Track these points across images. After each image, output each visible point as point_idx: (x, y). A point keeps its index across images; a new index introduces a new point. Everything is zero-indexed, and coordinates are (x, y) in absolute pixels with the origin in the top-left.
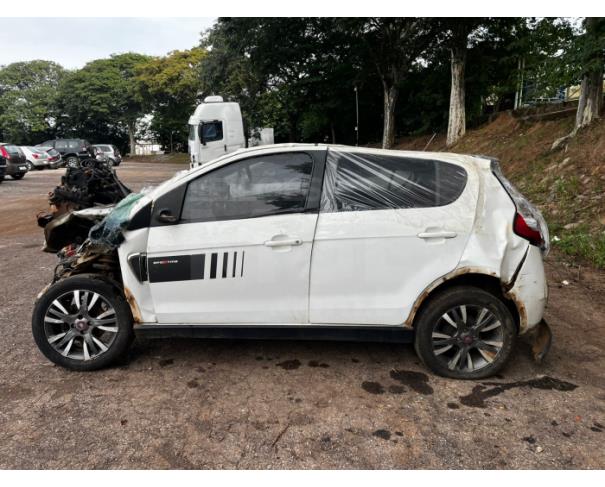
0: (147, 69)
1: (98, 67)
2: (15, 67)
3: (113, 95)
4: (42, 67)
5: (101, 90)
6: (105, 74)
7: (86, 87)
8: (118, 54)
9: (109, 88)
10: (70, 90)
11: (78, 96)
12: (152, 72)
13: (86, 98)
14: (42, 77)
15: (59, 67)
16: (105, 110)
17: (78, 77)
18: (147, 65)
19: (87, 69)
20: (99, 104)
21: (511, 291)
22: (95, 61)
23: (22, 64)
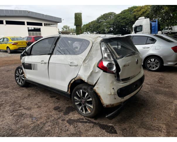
0: (137, 10)
1: (124, 12)
2: (104, 15)
3: (127, 20)
4: (111, 14)
5: (124, 18)
6: (125, 14)
7: (120, 18)
8: (130, 7)
9: (126, 18)
10: (116, 20)
11: (118, 21)
12: (138, 11)
13: (119, 21)
14: (110, 17)
15: (115, 13)
16: (124, 24)
17: (118, 16)
18: (137, 9)
19: (121, 13)
20: (123, 23)
21: (94, 88)
22: (124, 10)
23: (106, 14)
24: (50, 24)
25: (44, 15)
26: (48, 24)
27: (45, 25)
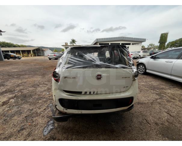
24: (136, 44)
25: (133, 38)
26: (135, 44)
27: (133, 44)
